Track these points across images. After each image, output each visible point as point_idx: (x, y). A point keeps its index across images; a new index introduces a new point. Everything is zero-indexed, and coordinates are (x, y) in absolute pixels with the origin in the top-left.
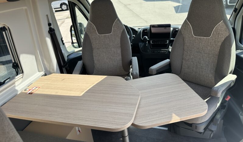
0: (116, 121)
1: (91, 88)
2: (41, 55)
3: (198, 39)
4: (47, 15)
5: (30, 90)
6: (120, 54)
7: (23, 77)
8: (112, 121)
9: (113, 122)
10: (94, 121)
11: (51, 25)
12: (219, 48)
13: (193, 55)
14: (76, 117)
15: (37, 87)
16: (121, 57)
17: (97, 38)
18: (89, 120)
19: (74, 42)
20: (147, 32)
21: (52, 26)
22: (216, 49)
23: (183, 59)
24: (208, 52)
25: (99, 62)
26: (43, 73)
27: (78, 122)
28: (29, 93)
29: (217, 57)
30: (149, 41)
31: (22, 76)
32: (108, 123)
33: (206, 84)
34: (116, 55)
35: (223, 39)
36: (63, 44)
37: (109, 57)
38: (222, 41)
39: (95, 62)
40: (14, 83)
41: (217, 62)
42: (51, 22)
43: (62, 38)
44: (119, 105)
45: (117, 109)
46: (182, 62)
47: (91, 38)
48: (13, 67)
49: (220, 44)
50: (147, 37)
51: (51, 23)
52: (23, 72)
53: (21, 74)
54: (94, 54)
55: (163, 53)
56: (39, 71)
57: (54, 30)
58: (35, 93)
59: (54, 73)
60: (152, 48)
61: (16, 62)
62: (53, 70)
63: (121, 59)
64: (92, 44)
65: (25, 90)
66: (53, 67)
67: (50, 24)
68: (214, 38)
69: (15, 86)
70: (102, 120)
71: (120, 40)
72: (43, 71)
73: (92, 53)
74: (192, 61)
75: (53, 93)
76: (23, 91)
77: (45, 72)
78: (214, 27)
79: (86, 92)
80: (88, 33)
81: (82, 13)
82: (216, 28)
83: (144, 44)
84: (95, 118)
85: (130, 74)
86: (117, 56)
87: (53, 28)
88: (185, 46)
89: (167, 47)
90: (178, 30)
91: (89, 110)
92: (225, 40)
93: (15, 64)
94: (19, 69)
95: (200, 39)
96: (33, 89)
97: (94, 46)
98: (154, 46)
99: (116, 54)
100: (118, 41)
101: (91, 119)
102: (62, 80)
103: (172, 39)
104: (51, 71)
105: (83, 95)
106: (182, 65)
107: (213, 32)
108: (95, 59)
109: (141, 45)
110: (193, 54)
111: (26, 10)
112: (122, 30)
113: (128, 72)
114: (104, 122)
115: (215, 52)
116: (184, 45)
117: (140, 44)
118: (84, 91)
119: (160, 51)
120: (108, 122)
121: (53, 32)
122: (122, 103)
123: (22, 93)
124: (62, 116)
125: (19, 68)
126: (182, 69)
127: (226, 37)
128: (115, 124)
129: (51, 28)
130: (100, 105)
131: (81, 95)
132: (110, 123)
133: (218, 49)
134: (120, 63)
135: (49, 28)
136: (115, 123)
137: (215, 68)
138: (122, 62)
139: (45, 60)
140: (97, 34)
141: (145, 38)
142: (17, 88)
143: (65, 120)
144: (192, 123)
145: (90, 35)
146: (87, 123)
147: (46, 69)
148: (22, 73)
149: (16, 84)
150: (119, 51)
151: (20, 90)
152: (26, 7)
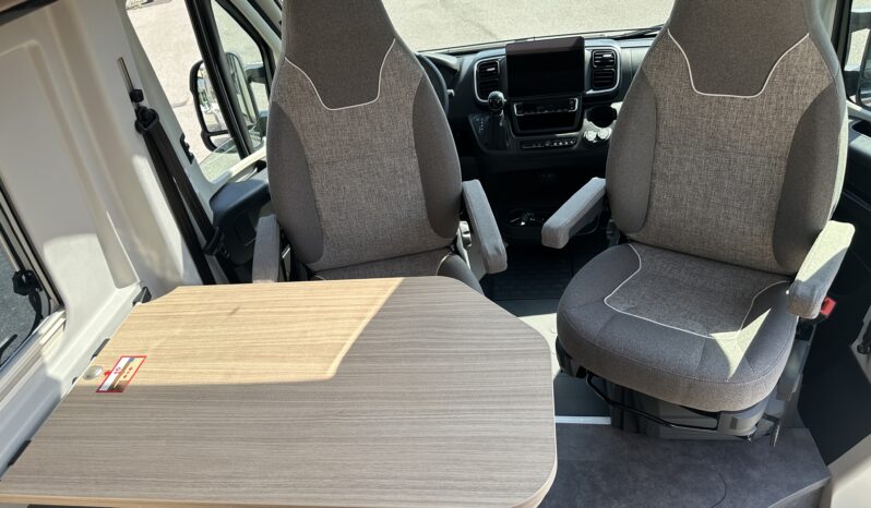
0: (495, 475)
1: (358, 339)
2: (121, 225)
3: (711, 104)
4: (121, 60)
5: (108, 373)
6: (418, 174)
7: (64, 323)
8: (482, 479)
9: (489, 484)
10: (414, 488)
11: (142, 99)
12: (793, 134)
13: (694, 160)
14: (335, 478)
15: (132, 359)
16: (420, 186)
17: (320, 121)
18: (393, 482)
19: (210, 130)
20: (496, 70)
21: (145, 103)
22: (781, 135)
23: (653, 175)
24: (750, 147)
25: (340, 214)
26: (134, 290)
27: (353, 496)
28: (112, 389)
29: (784, 163)
30: (508, 108)
31: (62, 320)
32: (470, 489)
33: (738, 258)
34: (401, 180)
35: (810, 101)
36: (191, 158)
37: (376, 192)
38: (806, 108)
39: (325, 215)
40: (38, 355)
41: (782, 181)
42: (138, 86)
43: (183, 137)
44: (488, 403)
45: (483, 423)
46: (652, 187)
47: (297, 126)
48: (16, 291)
49: (795, 119)
50: (501, 95)
51: (140, 91)
52: (61, 304)
53: (58, 314)
54: (316, 187)
55: (564, 146)
56: (120, 285)
57: (154, 115)
58: (134, 382)
59: (182, 284)
60: (519, 131)
61: (27, 266)
62: (175, 271)
63: (422, 194)
64: (303, 150)
65: (88, 377)
66: (172, 259)
67: (136, 96)
68: (774, 98)
69: (43, 366)
70: (444, 479)
71: (411, 123)
72: (135, 280)
73: (310, 180)
74: (689, 183)
75: (217, 379)
76: (81, 381)
77: (140, 284)
78: (774, 59)
79: (346, 360)
80: (283, 106)
81: (239, 18)
82: (782, 61)
83: (487, 118)
84: (415, 474)
85: (460, 243)
86: (404, 184)
87: (148, 107)
88: (662, 129)
89: (575, 126)
90: (610, 58)
91: (376, 440)
92: (815, 103)
93: (24, 277)
94: (42, 295)
95: (719, 101)
96: (122, 364)
97: (311, 156)
98: (525, 124)
99: (403, 177)
100: (404, 126)
101: (396, 477)
102: (232, 313)
103: (591, 92)
104: (169, 275)
105: (339, 372)
106: (650, 196)
107: (773, 78)
108: (324, 202)
109: (478, 122)
110: (691, 157)
111: (34, 51)
112: (416, 85)
113: (451, 239)
114: (453, 488)
115: (777, 146)
116: (657, 127)
117: (475, 122)
118: (334, 357)
119: (553, 140)
120: (467, 484)
121: (154, 122)
122: (494, 396)
123: (77, 392)
124: (279, 477)
125: (42, 288)
126: (652, 211)
127: (818, 92)
128: (498, 490)
129: (144, 109)
130: (412, 412)
131: (331, 371)
132: (476, 489)
133: (786, 138)
134: (419, 209)
135: (136, 112)
136: (497, 484)
137: (774, 204)
138: (427, 205)
139: (137, 240)
140: (320, 108)
141: (496, 97)
142: (52, 372)
143: (297, 495)
144: (717, 410)
145: (293, 115)
146: (387, 497)
147: (144, 271)
148: (57, 310)
149: (47, 354)
150: (412, 165)
151: (66, 378)
152: (33, 42)
